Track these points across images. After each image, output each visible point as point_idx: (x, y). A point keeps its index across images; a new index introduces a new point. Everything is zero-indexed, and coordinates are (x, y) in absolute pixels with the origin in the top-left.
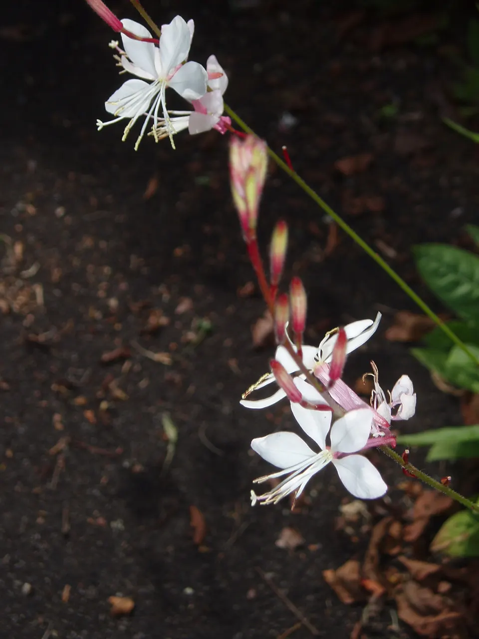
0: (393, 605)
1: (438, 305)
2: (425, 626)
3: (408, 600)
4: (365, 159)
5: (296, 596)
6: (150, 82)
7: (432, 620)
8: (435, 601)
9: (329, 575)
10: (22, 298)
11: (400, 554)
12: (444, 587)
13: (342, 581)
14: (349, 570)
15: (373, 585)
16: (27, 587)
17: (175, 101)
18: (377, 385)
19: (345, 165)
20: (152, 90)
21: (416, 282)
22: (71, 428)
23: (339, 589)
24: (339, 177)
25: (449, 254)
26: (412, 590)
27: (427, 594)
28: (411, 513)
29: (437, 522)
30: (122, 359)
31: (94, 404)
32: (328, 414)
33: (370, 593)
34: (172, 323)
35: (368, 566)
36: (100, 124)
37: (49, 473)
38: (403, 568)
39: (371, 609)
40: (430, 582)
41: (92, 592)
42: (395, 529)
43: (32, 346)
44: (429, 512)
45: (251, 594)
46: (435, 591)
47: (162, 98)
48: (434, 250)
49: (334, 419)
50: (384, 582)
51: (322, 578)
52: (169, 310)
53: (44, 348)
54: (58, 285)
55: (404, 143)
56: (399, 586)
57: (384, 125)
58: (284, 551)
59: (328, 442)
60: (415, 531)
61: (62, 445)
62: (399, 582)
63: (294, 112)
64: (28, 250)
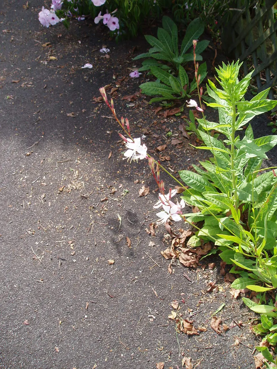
0: (178, 259)
1: (185, 184)
2: (186, 264)
3: (182, 257)
4: (165, 146)
5: (154, 258)
6: (133, 150)
7: (188, 262)
8: (189, 257)
9: (162, 252)
10: (79, 185)
11: (179, 246)
12: (190, 254)
13: (165, 254)
14: (167, 251)
15: (173, 254)
16: (87, 258)
17: (137, 153)
18: (177, 202)
19: (159, 148)
20: (133, 152)
21: (179, 178)
22: (95, 218)
23: (164, 256)
24: (158, 151)
25: (187, 172)
26: (182, 255)
27: (186, 256)
28: (181, 236)
29: (188, 238)
30: (106, 200)
31: (100, 212)
32: (169, 207)
33: (172, 256)
34: (118, 190)
35: (171, 250)
36: (123, 159)
37: (90, 230)
38: (180, 250)
39: (173, 260)
40: (187, 253)
41: (103, 259)
42: (178, 241)
43: (83, 197)
44: (186, 236)
45: (143, 258)
46: (188, 255)
47: (135, 153)
48: (184, 171)
49: (171, 207)
50: (176, 254)
51: (160, 253)
52: (117, 187)
53: (86, 198)
54: (88, 181)
55: (174, 142)
56: (179, 254)
57: (168, 137)
58: (150, 247)
59: (170, 213)
60: (183, 241)
61: (92, 222)
62: (179, 253)
63: (145, 134)
64: (79, 172)
